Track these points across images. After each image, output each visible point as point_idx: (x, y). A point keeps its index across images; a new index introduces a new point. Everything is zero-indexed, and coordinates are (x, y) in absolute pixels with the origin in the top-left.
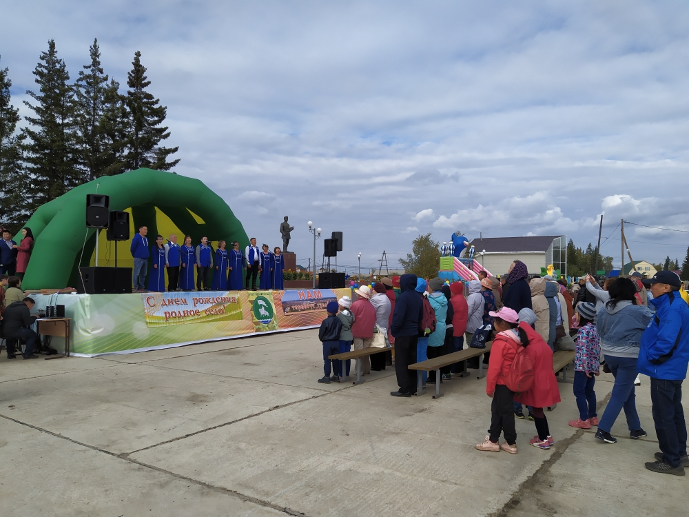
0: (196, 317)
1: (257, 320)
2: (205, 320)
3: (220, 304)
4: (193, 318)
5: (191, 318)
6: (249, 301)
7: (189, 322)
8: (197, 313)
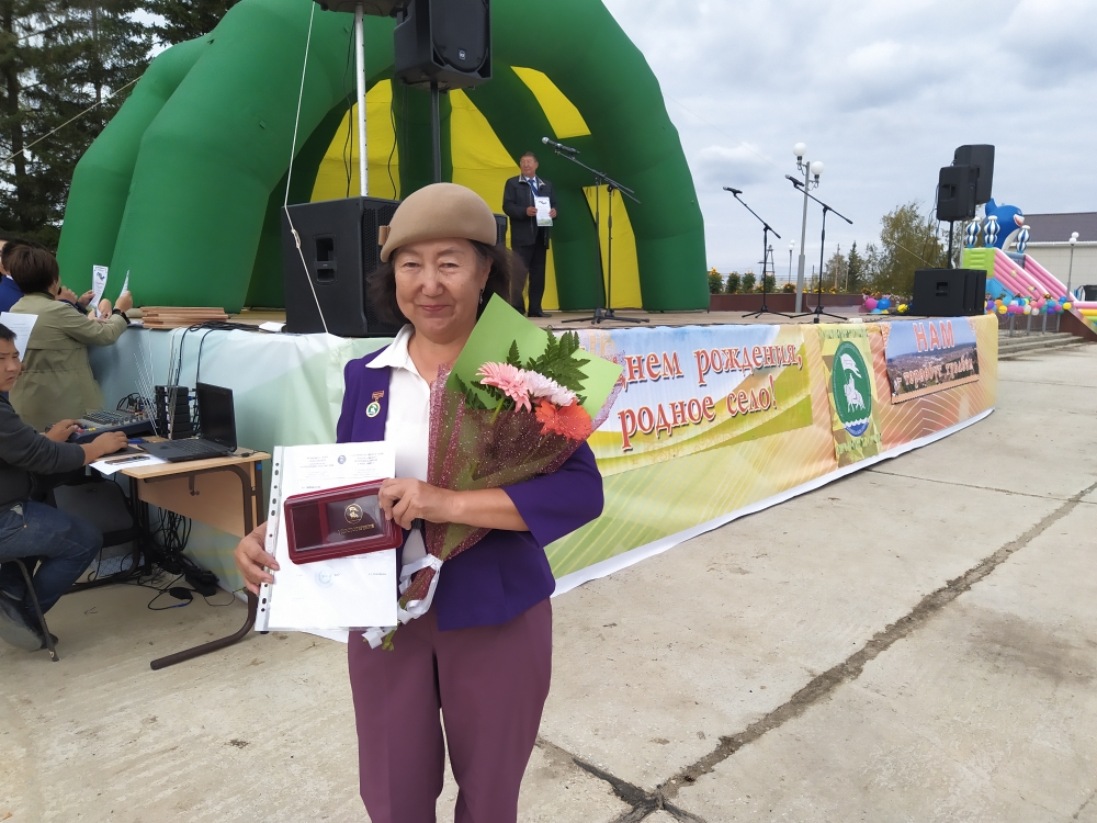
0: (706, 426)
1: (840, 426)
2: (727, 436)
3: (761, 370)
4: (699, 430)
5: (693, 431)
6: (824, 358)
7: (688, 449)
8: (707, 408)
